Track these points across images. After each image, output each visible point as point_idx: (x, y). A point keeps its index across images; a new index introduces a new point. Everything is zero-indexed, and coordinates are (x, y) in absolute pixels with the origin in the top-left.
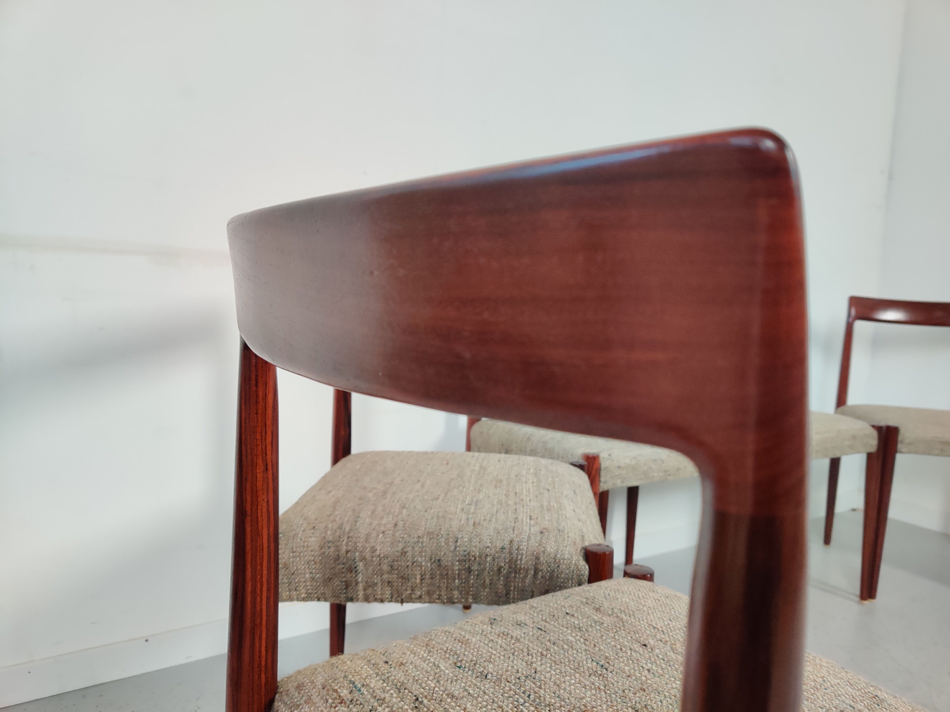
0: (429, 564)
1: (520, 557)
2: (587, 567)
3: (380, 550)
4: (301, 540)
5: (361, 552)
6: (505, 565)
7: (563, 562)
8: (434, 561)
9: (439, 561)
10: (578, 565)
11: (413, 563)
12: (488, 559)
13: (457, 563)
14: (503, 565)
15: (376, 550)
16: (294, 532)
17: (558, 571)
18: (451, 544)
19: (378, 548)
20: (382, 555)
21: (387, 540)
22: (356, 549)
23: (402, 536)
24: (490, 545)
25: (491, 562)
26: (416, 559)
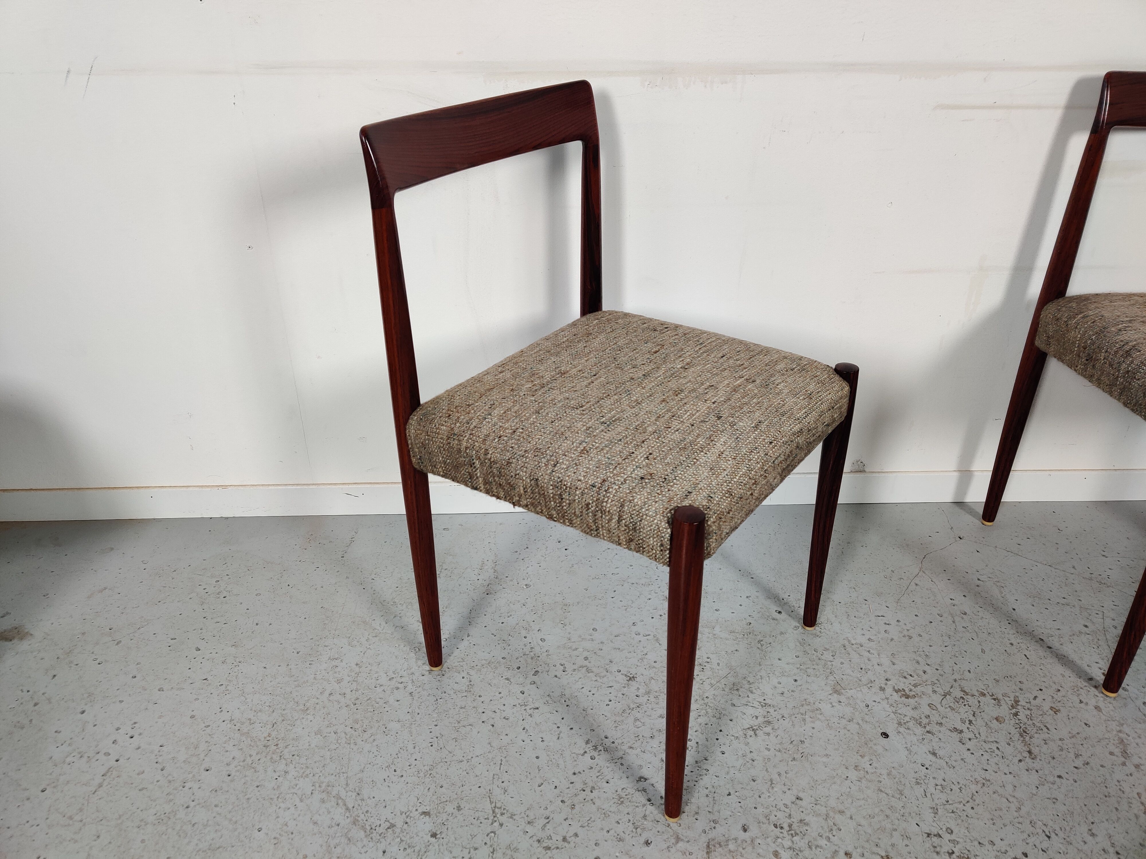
0: (528, 481)
1: (606, 499)
2: (669, 530)
3: (491, 454)
4: (435, 426)
5: (477, 452)
6: (592, 503)
7: (646, 518)
8: (533, 479)
9: (537, 480)
10: (660, 525)
11: (516, 475)
12: (578, 492)
13: (551, 487)
14: (591, 502)
15: (488, 453)
16: (433, 416)
17: (640, 525)
18: (550, 467)
19: (490, 452)
20: (492, 460)
21: (500, 446)
22: (473, 448)
23: (513, 445)
24: (582, 478)
25: (580, 495)
26: (518, 472)
